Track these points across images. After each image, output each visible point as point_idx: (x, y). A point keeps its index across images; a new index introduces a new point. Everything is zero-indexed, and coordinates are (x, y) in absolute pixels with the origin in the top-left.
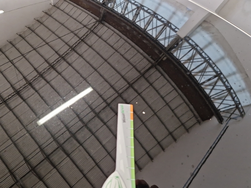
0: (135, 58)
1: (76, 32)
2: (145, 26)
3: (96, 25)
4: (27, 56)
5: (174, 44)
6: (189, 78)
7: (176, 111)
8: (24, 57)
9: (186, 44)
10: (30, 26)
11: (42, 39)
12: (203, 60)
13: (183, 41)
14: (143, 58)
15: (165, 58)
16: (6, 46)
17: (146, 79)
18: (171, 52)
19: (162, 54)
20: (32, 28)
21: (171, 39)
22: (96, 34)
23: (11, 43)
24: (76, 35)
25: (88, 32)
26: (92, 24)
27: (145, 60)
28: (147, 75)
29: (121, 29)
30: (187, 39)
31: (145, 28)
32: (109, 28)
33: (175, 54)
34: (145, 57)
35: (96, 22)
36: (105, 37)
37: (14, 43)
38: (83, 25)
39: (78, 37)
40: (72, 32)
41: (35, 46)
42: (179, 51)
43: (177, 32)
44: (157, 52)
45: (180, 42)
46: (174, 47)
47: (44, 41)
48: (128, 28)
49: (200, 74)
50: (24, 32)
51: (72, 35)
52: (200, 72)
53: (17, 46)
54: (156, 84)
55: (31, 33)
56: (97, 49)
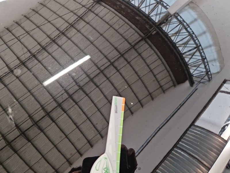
0: (127, 32)
1: (75, 12)
2: (139, 5)
3: (94, 5)
4: (31, 33)
5: (164, 20)
6: (174, 49)
7: (157, 76)
8: (29, 34)
9: (175, 20)
10: (34, 9)
11: (44, 18)
12: (187, 34)
13: (173, 17)
14: (135, 32)
15: (155, 32)
16: (12, 25)
17: (136, 50)
18: (161, 26)
19: (153, 28)
20: (36, 10)
21: (162, 15)
22: (93, 12)
23: (17, 23)
24: (75, 14)
25: (86, 10)
26: (90, 5)
27: (136, 34)
28: (137, 47)
29: (116, 8)
30: (176, 15)
31: (139, 6)
32: (105, 7)
33: (164, 29)
34: (136, 31)
35: (94, 2)
36: (101, 15)
37: (20, 23)
38: (82, 5)
39: (77, 15)
40: (72, 11)
41: (38, 25)
42: (168, 26)
43: (168, 9)
44: (148, 27)
45: (170, 17)
46: (164, 23)
47: (47, 20)
48: (123, 6)
49: (183, 46)
50: (29, 14)
51: (72, 14)
52: (183, 44)
53: (23, 25)
54: (144, 55)
55: (35, 14)
56: (94, 26)
